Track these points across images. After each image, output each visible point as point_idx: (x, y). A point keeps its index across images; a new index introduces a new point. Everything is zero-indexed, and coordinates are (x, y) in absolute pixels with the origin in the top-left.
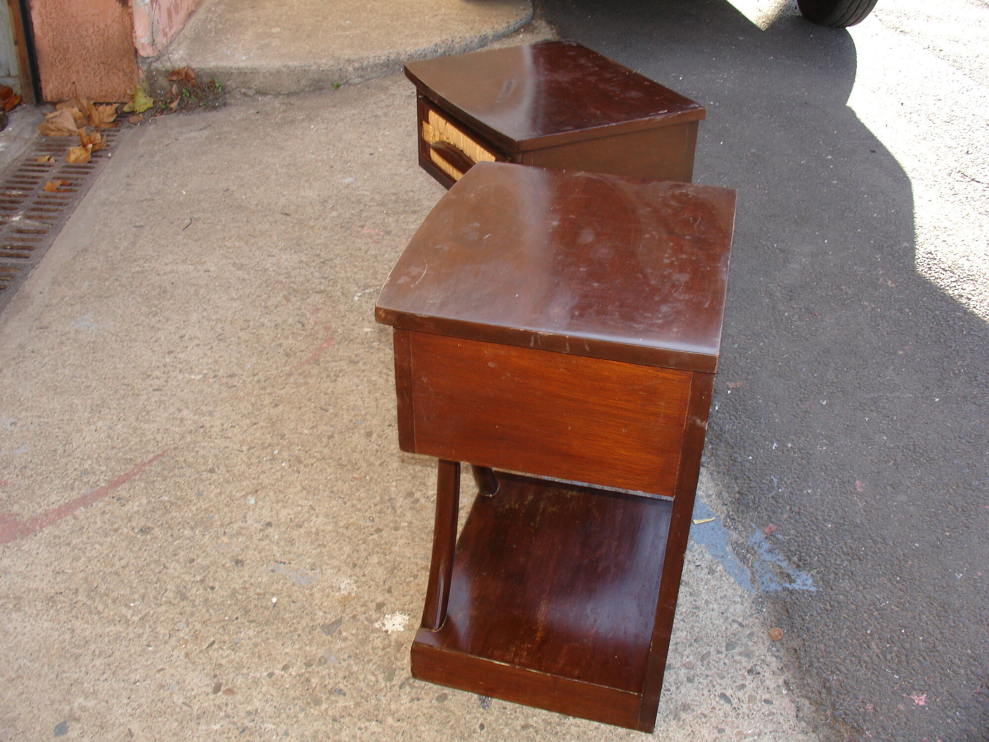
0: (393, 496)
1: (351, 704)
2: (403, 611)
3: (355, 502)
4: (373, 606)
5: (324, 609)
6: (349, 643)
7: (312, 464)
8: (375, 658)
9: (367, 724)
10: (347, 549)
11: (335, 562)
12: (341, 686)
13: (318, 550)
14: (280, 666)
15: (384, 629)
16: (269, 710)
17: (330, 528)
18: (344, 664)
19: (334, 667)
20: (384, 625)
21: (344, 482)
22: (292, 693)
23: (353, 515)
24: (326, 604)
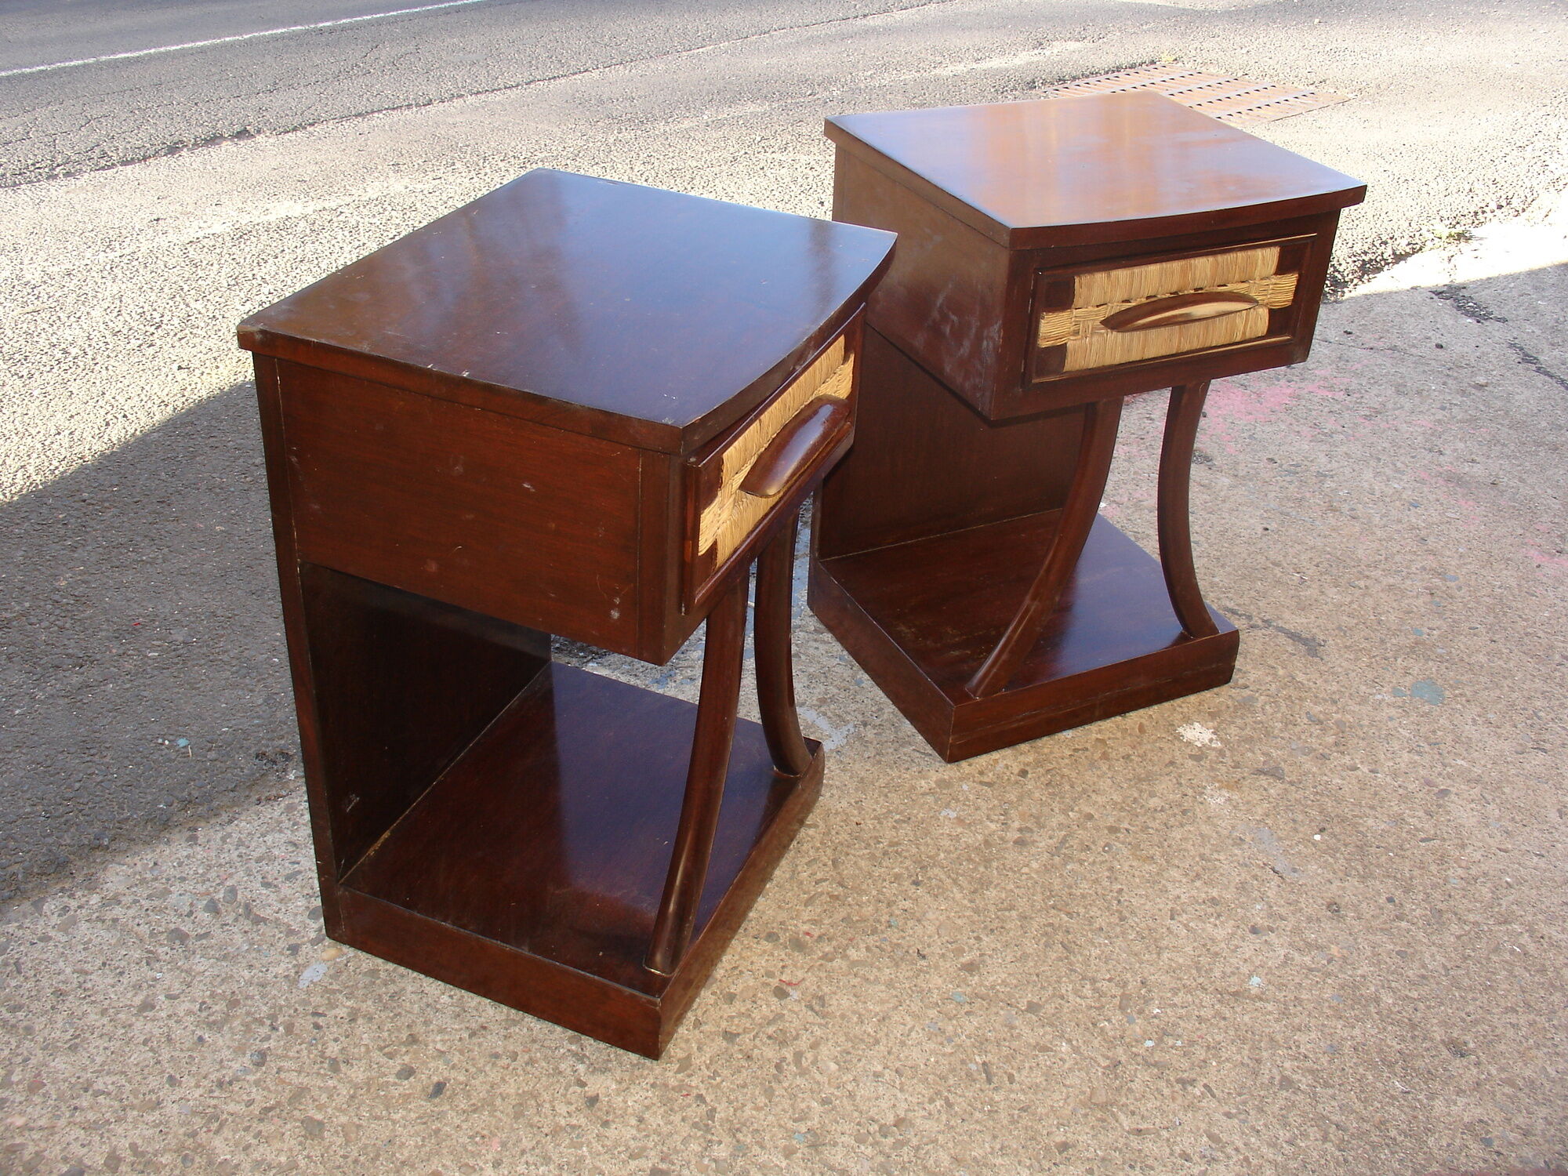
0: (1046, 855)
1: (1308, 703)
2: (1178, 737)
3: (1106, 883)
4: (1206, 763)
5: (1264, 793)
6: (1265, 749)
7: (1110, 980)
8: (1249, 720)
9: (1305, 682)
10: (1177, 834)
11: (1206, 829)
12: (1306, 721)
13: (1215, 856)
14: (1358, 773)
15: (1214, 737)
16: (1396, 745)
17: (1174, 873)
18: (1286, 735)
19: (1300, 739)
20: (1211, 740)
21: (1090, 920)
22: (1362, 744)
23: (1126, 868)
24: (1258, 797)
